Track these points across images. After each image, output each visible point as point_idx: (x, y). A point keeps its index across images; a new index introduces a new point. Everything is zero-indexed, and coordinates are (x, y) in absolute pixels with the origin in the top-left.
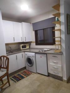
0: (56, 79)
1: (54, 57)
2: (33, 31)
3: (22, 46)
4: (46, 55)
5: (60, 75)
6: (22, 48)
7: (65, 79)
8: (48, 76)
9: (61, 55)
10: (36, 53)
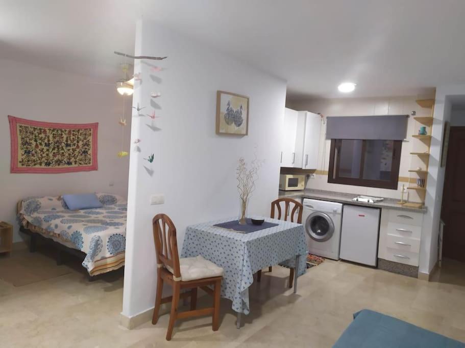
0: (399, 273)
1: (403, 219)
2: (327, 138)
3: (289, 179)
4: (378, 211)
5: (413, 262)
6: (289, 186)
7: (425, 270)
8: (376, 267)
9: (422, 214)
10: (345, 204)
